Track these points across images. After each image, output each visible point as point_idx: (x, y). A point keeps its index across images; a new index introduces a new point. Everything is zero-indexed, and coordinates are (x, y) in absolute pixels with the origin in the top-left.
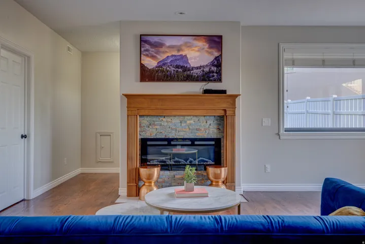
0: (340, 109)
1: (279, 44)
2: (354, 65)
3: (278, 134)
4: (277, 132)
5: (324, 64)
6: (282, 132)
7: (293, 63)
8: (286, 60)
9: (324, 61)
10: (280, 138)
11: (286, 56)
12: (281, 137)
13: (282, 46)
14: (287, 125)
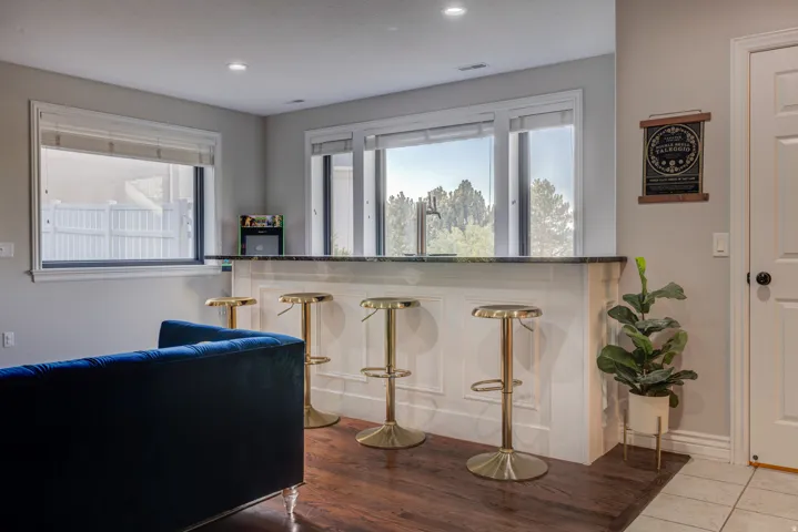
0: (123, 227)
1: (29, 102)
2: (159, 157)
3: (30, 273)
4: (28, 268)
5: (111, 149)
6: (37, 268)
7: (58, 141)
8: (43, 134)
9: (111, 144)
10: (33, 281)
11: (45, 125)
12: (35, 279)
13: (36, 106)
14: (47, 256)
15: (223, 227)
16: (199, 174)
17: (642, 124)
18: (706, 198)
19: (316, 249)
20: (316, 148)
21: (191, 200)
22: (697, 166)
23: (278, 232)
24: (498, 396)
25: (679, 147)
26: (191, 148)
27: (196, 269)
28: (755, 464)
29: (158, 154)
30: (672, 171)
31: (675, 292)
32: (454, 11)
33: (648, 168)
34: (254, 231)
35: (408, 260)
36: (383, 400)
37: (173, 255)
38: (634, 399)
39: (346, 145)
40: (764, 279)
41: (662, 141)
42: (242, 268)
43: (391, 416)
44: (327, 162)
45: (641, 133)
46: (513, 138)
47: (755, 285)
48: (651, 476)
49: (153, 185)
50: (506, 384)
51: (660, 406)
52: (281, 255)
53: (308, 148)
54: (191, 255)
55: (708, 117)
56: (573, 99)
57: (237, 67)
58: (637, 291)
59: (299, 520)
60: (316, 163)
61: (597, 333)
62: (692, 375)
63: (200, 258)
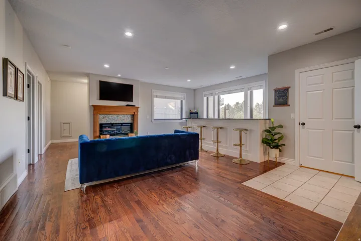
4: (151, 121)
5: (165, 97)
6: (153, 120)
7: (157, 97)
10: (152, 123)
11: (154, 94)
13: (153, 90)
14: (154, 118)
15: (186, 112)
16: (182, 101)
17: (274, 90)
18: (289, 106)
19: (205, 117)
20: (205, 96)
21: (180, 107)
22: (287, 98)
23: (197, 113)
24: (239, 147)
25: (283, 95)
26: (180, 96)
27: (181, 121)
28: (301, 166)
29: (174, 98)
30: (281, 100)
31: (281, 126)
32: (232, 67)
33: (275, 99)
34: (192, 113)
35: (223, 119)
36: (216, 147)
37: (177, 118)
38: (270, 149)
39: (211, 95)
40: (303, 124)
41: (279, 93)
42: (189, 121)
43: (217, 150)
44: (208, 98)
45: (274, 92)
46: (249, 92)
47: (301, 125)
48: (274, 166)
49: (173, 104)
50: (241, 145)
51: (276, 151)
52: (197, 118)
53: (203, 95)
54: (180, 118)
55: (290, 87)
56: (263, 83)
57: (189, 81)
58: (272, 126)
59: (198, 166)
60: (205, 99)
61: (262, 135)
62: (284, 145)
63: (182, 119)
